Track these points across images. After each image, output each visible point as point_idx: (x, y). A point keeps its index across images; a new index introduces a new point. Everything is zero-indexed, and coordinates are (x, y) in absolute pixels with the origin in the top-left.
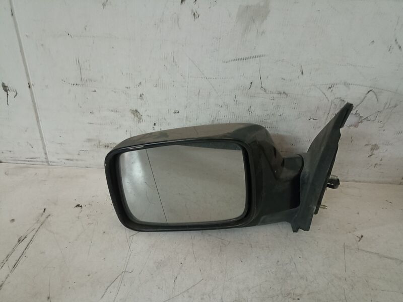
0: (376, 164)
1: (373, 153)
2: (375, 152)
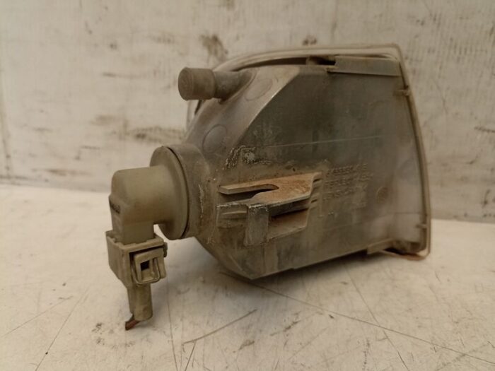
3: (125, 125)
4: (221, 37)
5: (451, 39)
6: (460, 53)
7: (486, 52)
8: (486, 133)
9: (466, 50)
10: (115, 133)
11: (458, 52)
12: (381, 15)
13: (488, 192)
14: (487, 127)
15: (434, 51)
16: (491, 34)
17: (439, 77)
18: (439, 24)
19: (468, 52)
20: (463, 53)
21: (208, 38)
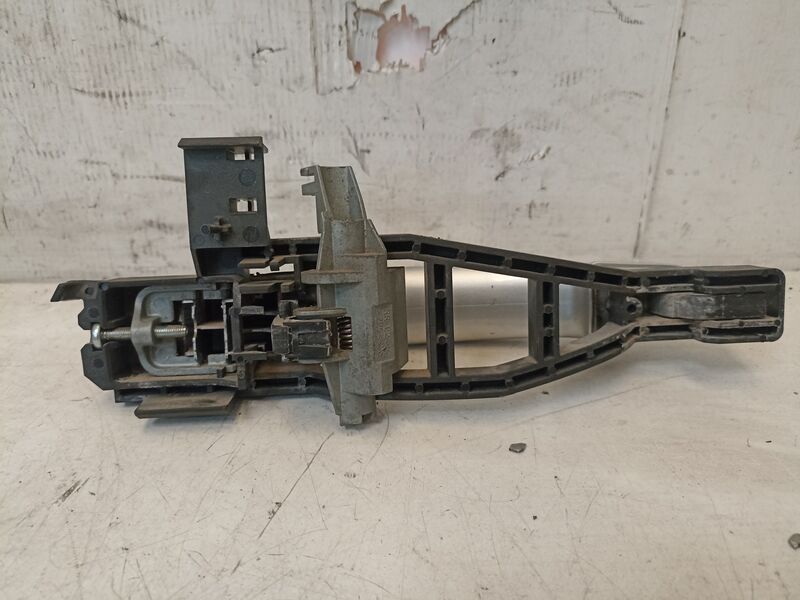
0: (531, 206)
1: (509, 162)
2: (514, 158)
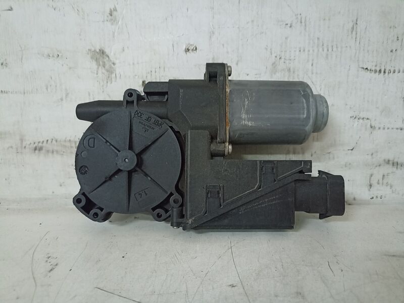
3: (22, 140)
4: (107, 51)
5: (318, 38)
6: (328, 50)
7: (350, 47)
8: (361, 121)
9: (332, 46)
10: (12, 147)
11: (325, 49)
12: (253, 21)
13: (371, 175)
14: (362, 115)
15: (304, 51)
16: (352, 32)
17: (313, 73)
18: (305, 25)
19: (335, 49)
20: (330, 50)
21: (95, 51)
